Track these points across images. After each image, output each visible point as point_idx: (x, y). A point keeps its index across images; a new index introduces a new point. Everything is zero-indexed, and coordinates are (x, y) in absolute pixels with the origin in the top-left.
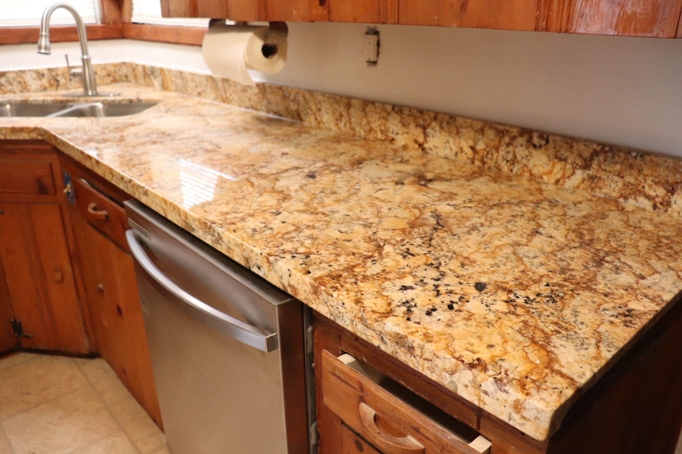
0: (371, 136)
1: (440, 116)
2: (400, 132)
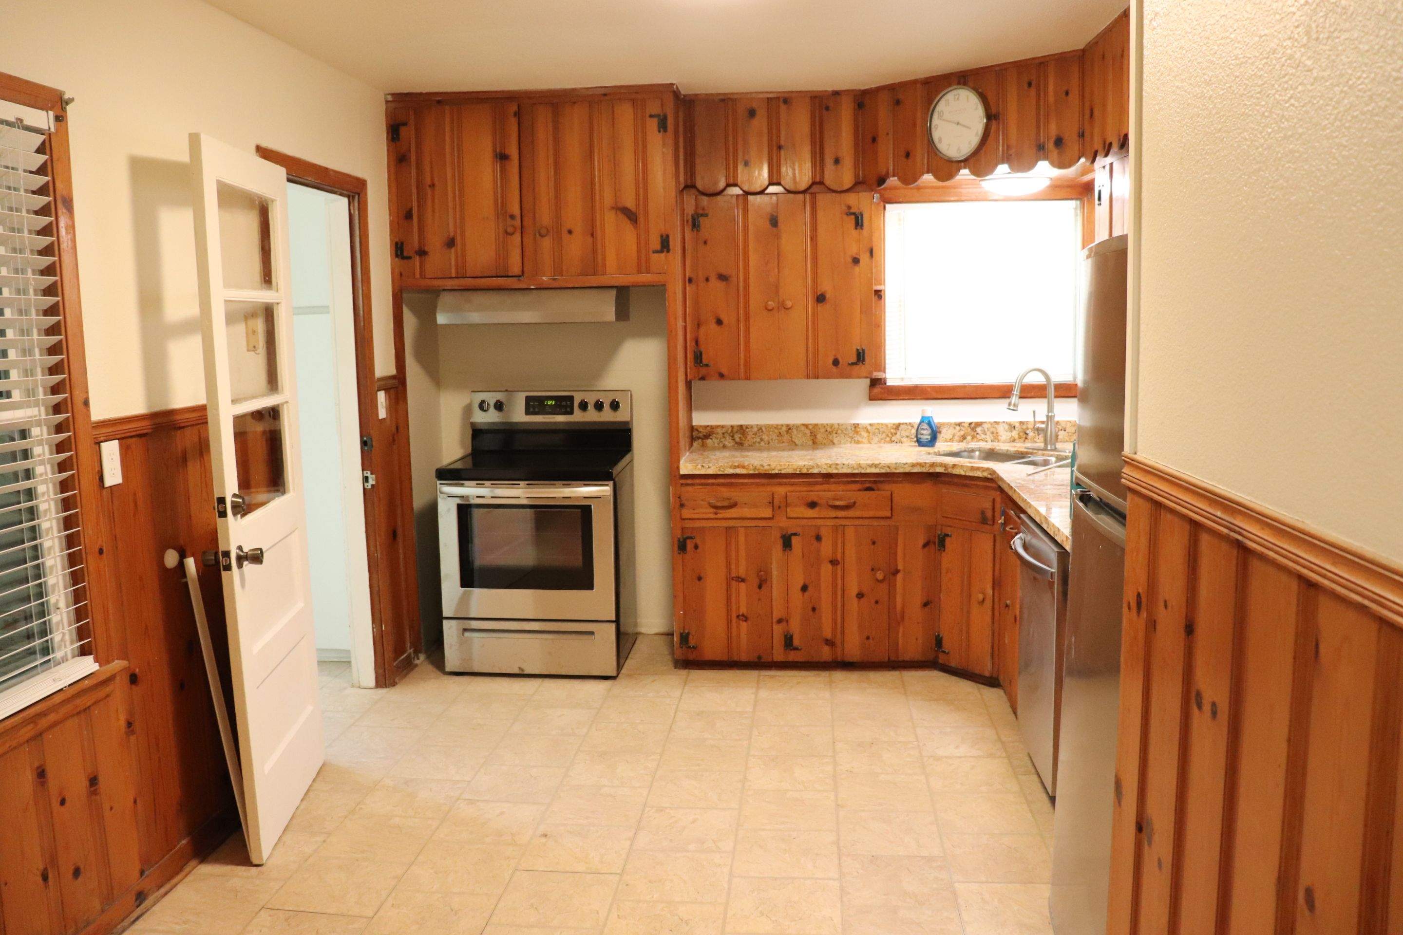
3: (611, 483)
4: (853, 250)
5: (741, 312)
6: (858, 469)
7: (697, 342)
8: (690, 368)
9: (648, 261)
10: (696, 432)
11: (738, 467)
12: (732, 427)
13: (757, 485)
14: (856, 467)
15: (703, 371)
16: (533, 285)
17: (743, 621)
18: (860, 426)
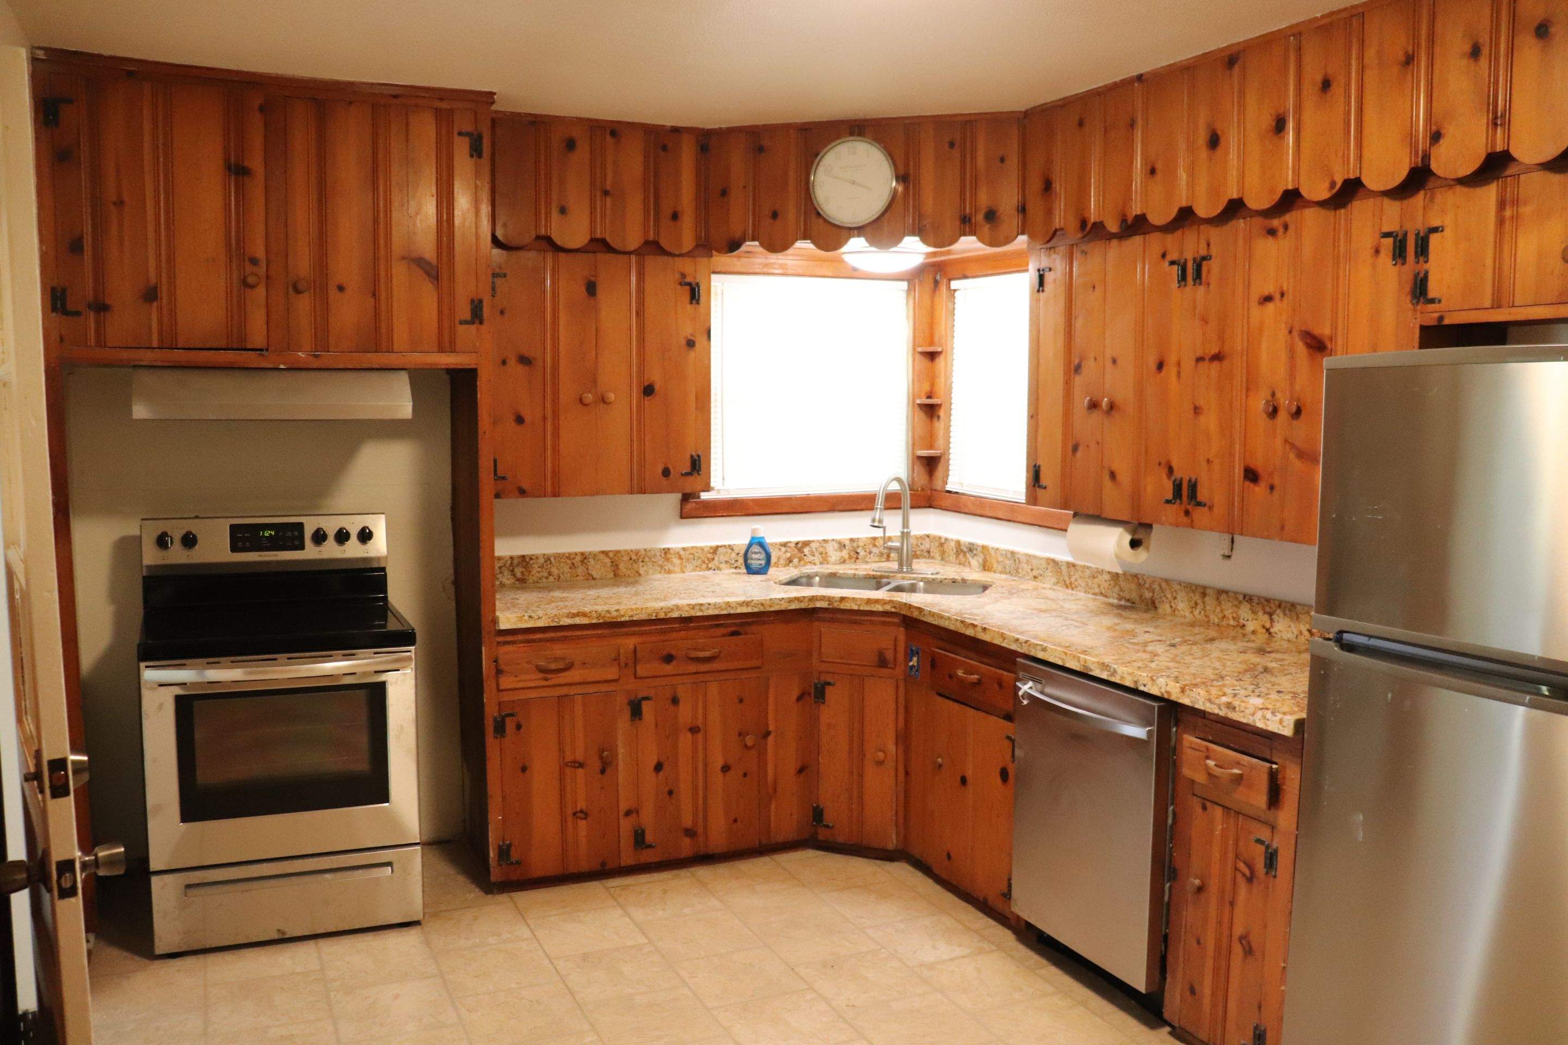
0: (1224, 623)
1: (1283, 604)
2: (1250, 619)
4: (687, 330)
5: (548, 405)
6: (726, 609)
9: (453, 333)
11: (577, 615)
12: (512, 558)
13: (599, 637)
14: (724, 606)
15: (499, 486)
16: (283, 364)
17: (581, 819)
18: (671, 551)
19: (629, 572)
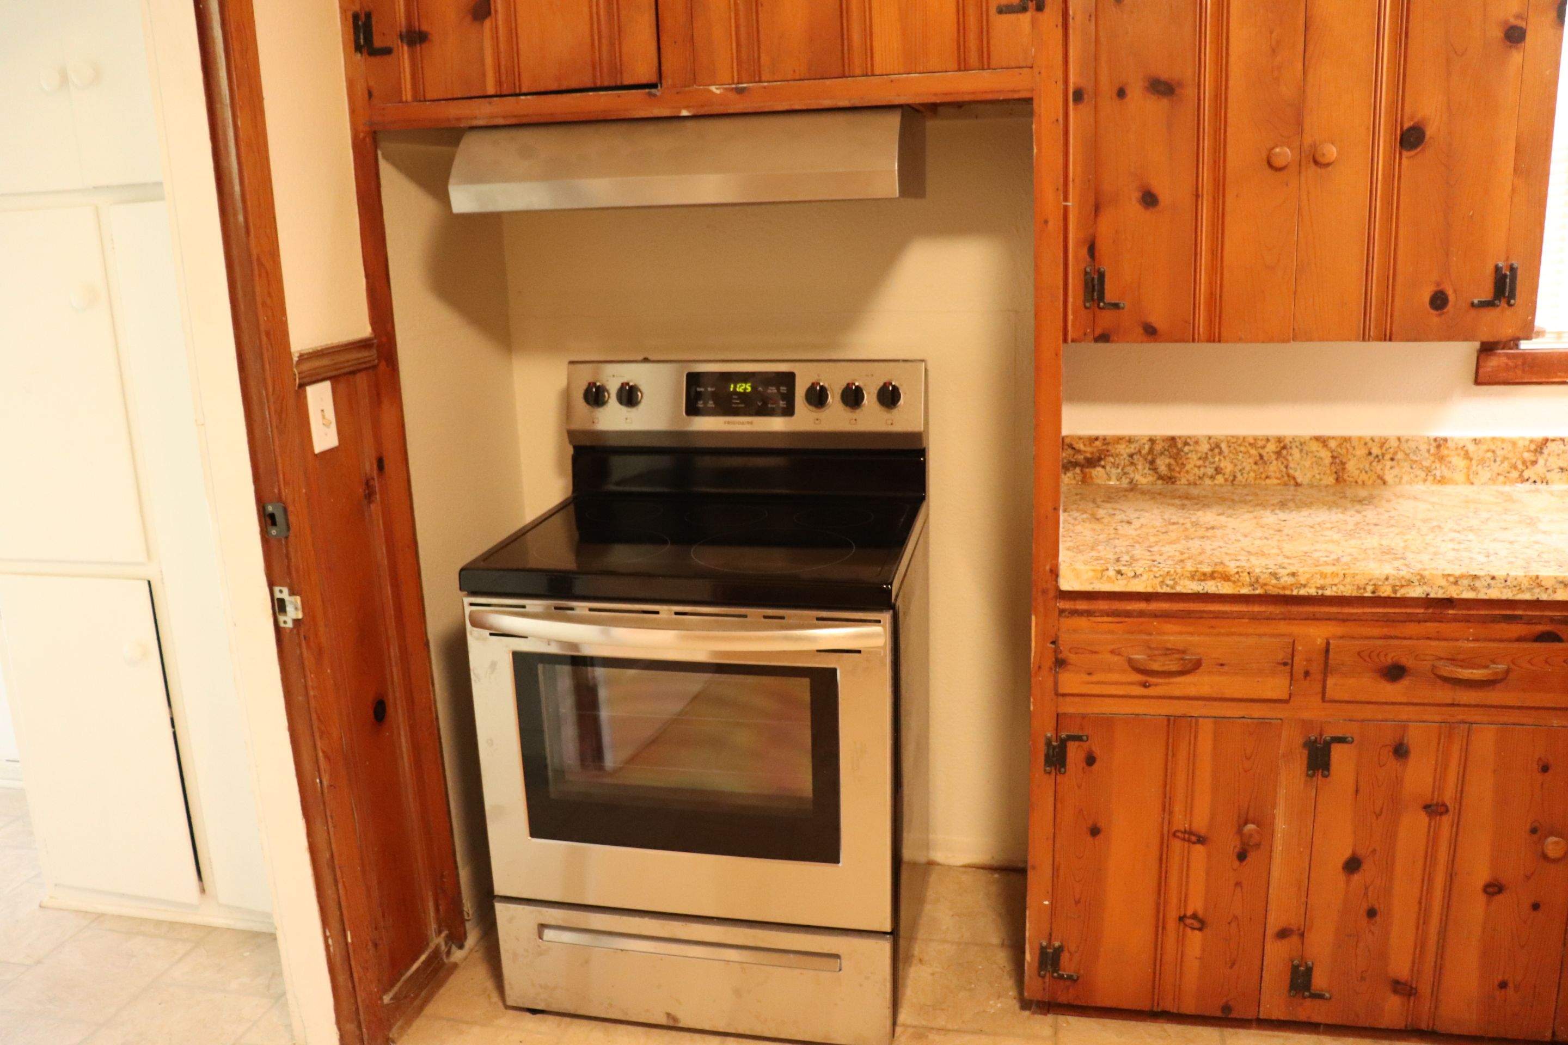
3: (886, 617)
4: (1509, 9)
5: (1205, 170)
6: (1530, 590)
7: (1092, 250)
8: (1074, 313)
9: (984, 32)
10: (1070, 451)
11: (1212, 576)
12: (1152, 441)
13: (1254, 618)
14: (1525, 584)
15: (1106, 319)
16: (687, 107)
17: (1194, 929)
18: (1450, 444)
19: (1364, 477)
